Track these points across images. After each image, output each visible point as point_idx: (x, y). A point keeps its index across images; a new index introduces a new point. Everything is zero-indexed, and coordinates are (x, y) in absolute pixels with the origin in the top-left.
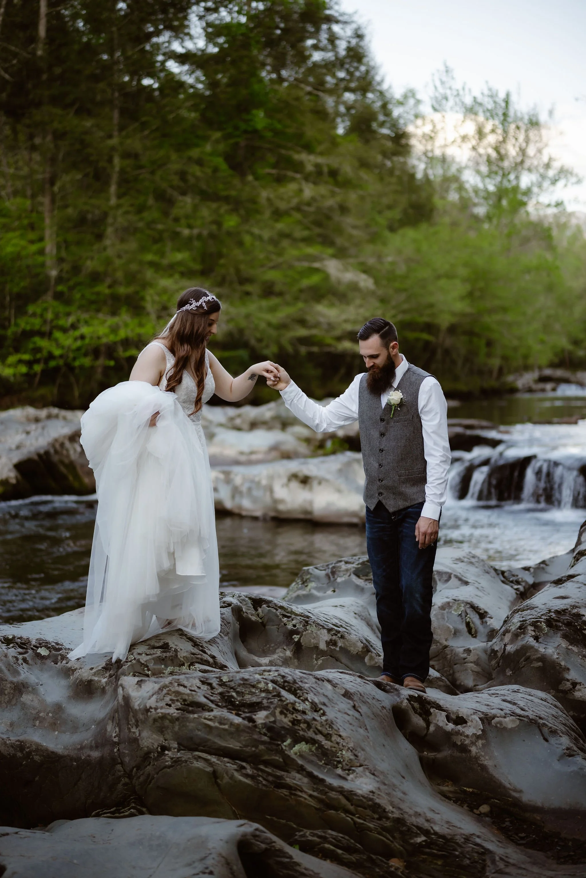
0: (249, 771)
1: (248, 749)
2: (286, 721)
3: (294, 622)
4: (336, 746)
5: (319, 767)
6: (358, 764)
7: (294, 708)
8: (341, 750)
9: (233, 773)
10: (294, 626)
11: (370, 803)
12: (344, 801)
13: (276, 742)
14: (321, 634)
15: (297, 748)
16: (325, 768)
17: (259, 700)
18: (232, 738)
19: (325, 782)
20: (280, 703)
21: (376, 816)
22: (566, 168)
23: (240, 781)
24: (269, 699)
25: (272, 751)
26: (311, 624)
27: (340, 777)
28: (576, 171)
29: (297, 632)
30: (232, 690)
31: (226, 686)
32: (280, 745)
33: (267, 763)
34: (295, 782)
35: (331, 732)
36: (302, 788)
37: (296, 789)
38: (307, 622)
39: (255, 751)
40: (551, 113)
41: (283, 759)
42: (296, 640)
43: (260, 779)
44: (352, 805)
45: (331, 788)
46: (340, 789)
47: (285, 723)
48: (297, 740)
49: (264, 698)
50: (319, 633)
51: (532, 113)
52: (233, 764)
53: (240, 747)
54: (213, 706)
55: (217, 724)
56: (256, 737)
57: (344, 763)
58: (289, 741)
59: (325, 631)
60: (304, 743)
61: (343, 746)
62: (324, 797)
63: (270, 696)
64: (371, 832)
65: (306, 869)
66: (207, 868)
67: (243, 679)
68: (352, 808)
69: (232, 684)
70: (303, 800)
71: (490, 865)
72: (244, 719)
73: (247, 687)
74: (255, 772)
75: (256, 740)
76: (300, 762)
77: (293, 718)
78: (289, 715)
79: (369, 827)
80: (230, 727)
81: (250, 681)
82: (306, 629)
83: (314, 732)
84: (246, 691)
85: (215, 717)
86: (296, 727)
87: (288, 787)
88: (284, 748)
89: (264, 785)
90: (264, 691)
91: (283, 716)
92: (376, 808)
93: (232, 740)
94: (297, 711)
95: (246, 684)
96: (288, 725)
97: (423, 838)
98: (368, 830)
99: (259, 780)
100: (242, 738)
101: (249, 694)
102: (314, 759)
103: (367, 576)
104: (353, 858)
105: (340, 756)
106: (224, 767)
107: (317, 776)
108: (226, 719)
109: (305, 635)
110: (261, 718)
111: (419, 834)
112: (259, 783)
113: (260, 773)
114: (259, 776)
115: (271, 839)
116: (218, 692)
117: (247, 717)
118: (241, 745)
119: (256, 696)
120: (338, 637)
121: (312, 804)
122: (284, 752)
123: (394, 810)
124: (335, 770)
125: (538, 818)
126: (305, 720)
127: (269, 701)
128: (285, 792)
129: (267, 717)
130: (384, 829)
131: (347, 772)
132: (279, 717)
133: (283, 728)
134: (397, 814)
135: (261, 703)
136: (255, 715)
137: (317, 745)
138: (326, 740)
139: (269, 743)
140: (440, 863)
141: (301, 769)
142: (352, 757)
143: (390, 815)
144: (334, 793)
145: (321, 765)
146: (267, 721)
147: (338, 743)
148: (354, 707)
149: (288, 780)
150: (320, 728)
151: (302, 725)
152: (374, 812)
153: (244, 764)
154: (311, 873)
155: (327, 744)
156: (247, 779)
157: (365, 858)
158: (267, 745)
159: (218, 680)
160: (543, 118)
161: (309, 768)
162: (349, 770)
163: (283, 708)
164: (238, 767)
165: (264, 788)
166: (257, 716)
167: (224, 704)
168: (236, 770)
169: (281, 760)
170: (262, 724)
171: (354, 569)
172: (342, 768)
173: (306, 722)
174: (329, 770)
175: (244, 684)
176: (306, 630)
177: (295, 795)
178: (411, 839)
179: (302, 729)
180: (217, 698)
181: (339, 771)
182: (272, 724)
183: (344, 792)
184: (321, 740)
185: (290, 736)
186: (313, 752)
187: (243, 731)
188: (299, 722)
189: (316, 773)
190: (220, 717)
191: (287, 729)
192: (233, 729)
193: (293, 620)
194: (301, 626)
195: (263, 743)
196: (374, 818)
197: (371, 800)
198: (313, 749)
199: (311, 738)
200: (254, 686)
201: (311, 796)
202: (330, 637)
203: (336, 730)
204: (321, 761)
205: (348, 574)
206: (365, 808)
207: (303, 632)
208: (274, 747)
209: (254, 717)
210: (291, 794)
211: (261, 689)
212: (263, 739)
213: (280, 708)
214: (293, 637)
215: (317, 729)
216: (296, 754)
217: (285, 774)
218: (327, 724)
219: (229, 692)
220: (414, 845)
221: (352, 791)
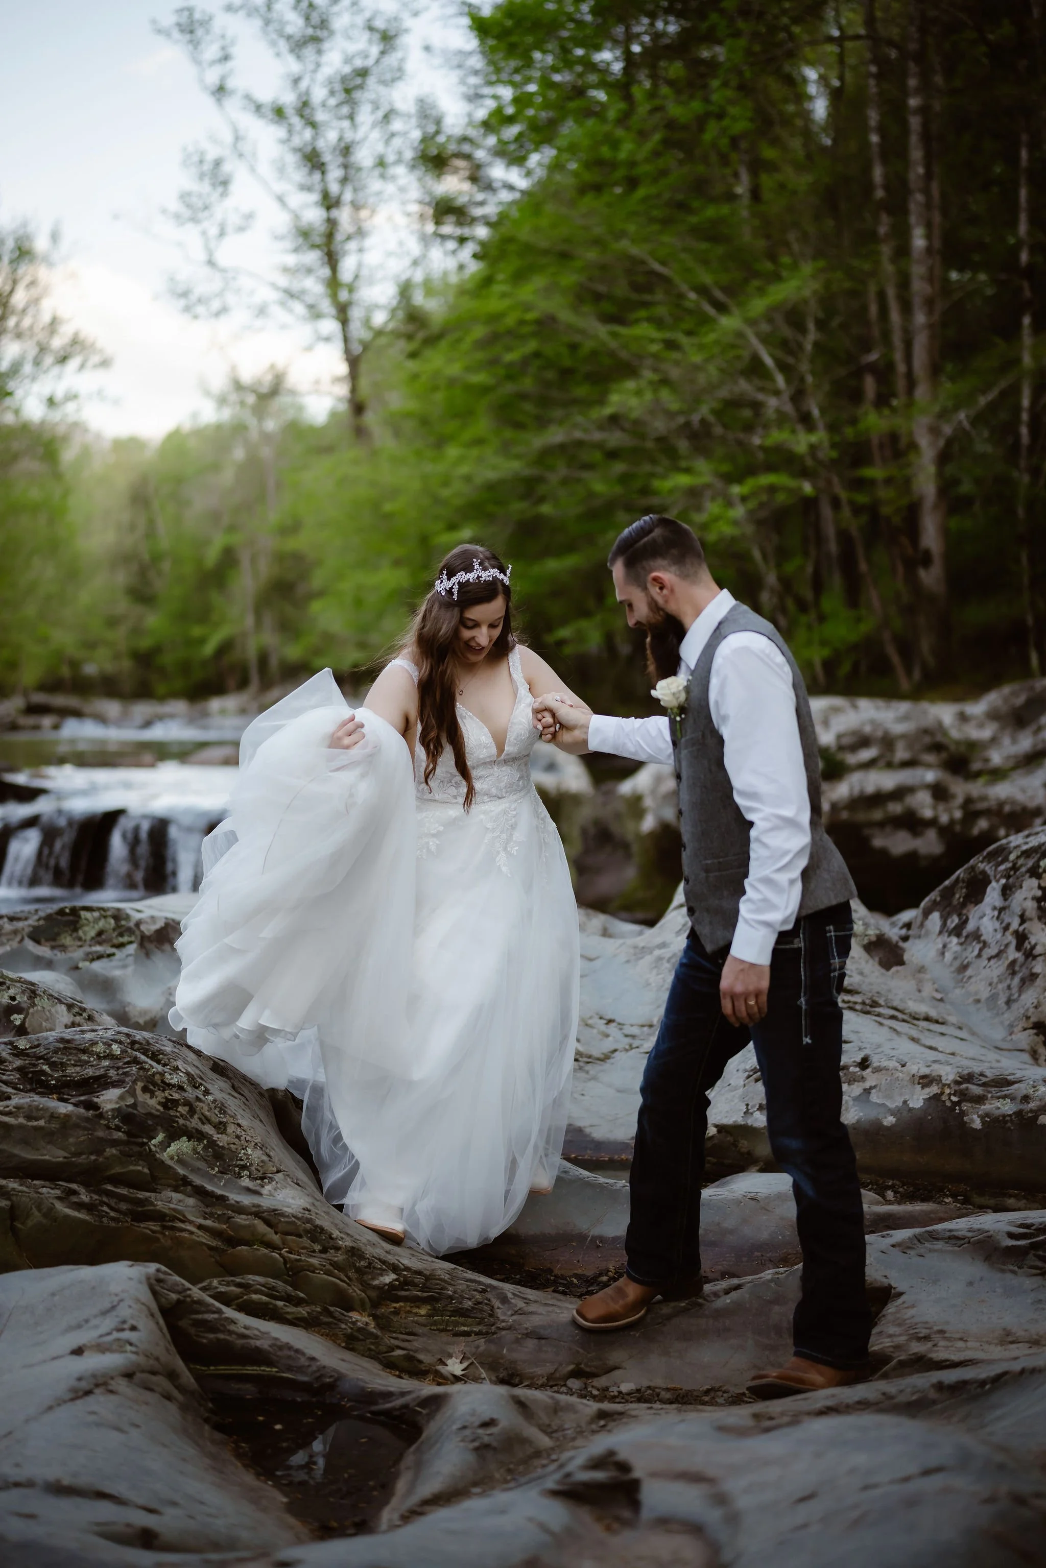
0: (85, 1197)
1: (82, 1159)
2: (153, 1103)
3: (12, 992)
4: (236, 1141)
5: (211, 1178)
6: (275, 1169)
7: (163, 1082)
8: (245, 1149)
9: (52, 1204)
10: (13, 998)
11: (308, 1226)
12: (261, 1227)
13: (140, 1140)
14: (57, 1012)
15: (173, 1148)
16: (220, 1179)
17: (102, 1071)
18: (49, 1143)
19: (228, 1200)
20: (141, 1073)
21: (317, 1247)
22: (82, 336)
23: (67, 1217)
24: (118, 1068)
25: (131, 1156)
26: (40, 996)
27: (248, 1190)
28: (99, 344)
29: (18, 1010)
30: (42, 1061)
31: (28, 1055)
32: (146, 1144)
33: (117, 1180)
34: (172, 1206)
35: (225, 1120)
36: (184, 1216)
37: (174, 1219)
38: (33, 992)
39: (96, 1160)
40: (55, 237)
41: (149, 1169)
42: (18, 1023)
43: (105, 1208)
44: (276, 1233)
45: (240, 1209)
46: (254, 1209)
47: (153, 1107)
48: (174, 1135)
49: (108, 1068)
50: (53, 1010)
51: (21, 232)
52: (52, 1189)
53: (65, 1158)
54: (10, 1090)
55: (21, 1120)
56: (100, 1134)
57: (253, 1168)
58: (161, 1137)
59: (63, 1008)
60: (185, 1138)
61: (247, 1141)
62: (225, 1226)
63: (120, 1064)
64: (314, 1272)
65: (246, 1328)
66: (124, 1322)
67: (62, 1040)
68: (276, 1238)
69: (41, 1051)
70: (186, 1235)
71: (500, 1306)
72: (75, 1105)
73: (71, 1054)
74: (95, 1197)
75: (101, 1139)
76: (181, 1171)
77: (166, 1098)
78: (158, 1093)
79: (312, 1265)
80: (49, 1122)
81: (78, 1043)
82: (34, 1003)
83: (200, 1119)
84: (70, 1060)
85: (18, 1108)
86: (172, 1113)
87: (159, 1217)
88: (153, 1149)
89: (113, 1219)
90: (105, 1058)
91: (148, 1096)
92: (316, 1233)
93: (49, 1147)
94: (170, 1086)
95: (70, 1048)
96: (158, 1110)
97: (393, 1276)
98: (309, 1271)
99: (103, 1211)
100: (71, 1140)
101: (74, 1065)
102: (201, 1165)
103: (54, 940)
104: (303, 1311)
105: (244, 1158)
106: (36, 1195)
107: (213, 1192)
108: (42, 1109)
109: (33, 1014)
110: (110, 1101)
111: (384, 1270)
112: (103, 1217)
113: (105, 1199)
114: (103, 1203)
115: (183, 1285)
116: (15, 1066)
117: (81, 1102)
118: (66, 1155)
119: (92, 1066)
120: (85, 1019)
121: (204, 1241)
122: (154, 1156)
123: (342, 1235)
124: (238, 1180)
125: (513, 1252)
126: (185, 1099)
127: (120, 1072)
128: (154, 1226)
129: (122, 1098)
130: (335, 1265)
131: (259, 1182)
132: (142, 1097)
133: (150, 1115)
134: (348, 1243)
135: (105, 1076)
136: (98, 1097)
137: (205, 1142)
138: (218, 1133)
139: (127, 1143)
140: (423, 1311)
141: (182, 1184)
142: (265, 1158)
143: (340, 1243)
144: (244, 1217)
145: (214, 1175)
146: (122, 1104)
147: (238, 1137)
148: (233, 1087)
149: (160, 1205)
150: (207, 1113)
151: (180, 1109)
152: (314, 1240)
153: (74, 1186)
154: (257, 1333)
155: (222, 1140)
156: (79, 1211)
157: (319, 1309)
158: (122, 1148)
159: (9, 1047)
160: (41, 244)
161: (198, 1181)
162: (262, 1178)
163: (148, 1082)
164: (62, 1192)
165: (113, 1224)
166: (102, 1097)
167: (28, 1087)
168: (59, 1198)
169: (146, 1171)
170: (113, 1110)
171: (31, 929)
172: (249, 1177)
173: (187, 1103)
174: (227, 1182)
175: (65, 1048)
176: (34, 1005)
177: (173, 1228)
178: (373, 1279)
179: (182, 1115)
180: (14, 1077)
181: (246, 1182)
182: (130, 1110)
183: (263, 1212)
184: (211, 1132)
185: (162, 1127)
186: (199, 1153)
187: (77, 1126)
188: (175, 1103)
189: (209, 1188)
190: (30, 1106)
191: (157, 1116)
192: (54, 1126)
193: (9, 988)
194: (25, 998)
195: (115, 1143)
196: (314, 1251)
197: (309, 1221)
198: (200, 1149)
199: (197, 1130)
200: (84, 1051)
201: (200, 1227)
202: (72, 1018)
203: (231, 1116)
204: (213, 1169)
205: (18, 938)
206: (300, 1236)
207: (29, 1008)
208: (136, 1149)
209: (96, 1100)
210: (164, 1227)
211: (98, 1055)
212: (115, 1137)
213: (142, 1081)
214: (12, 1018)
215: (202, 1114)
216: (172, 1158)
217: (153, 1195)
218: (215, 1108)
219: (35, 1065)
220: (379, 1288)
221: (276, 1210)
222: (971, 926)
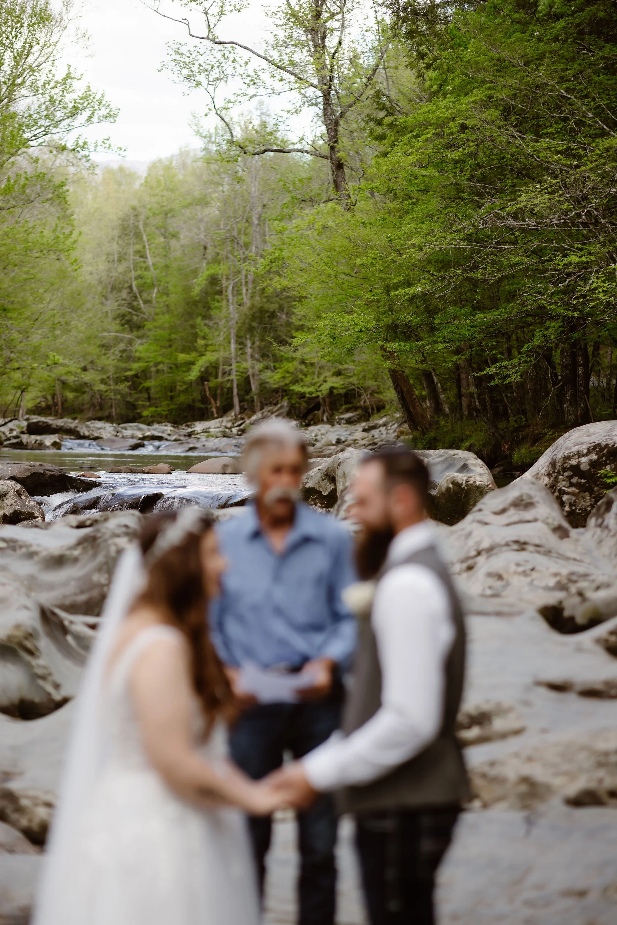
222: (605, 523)
